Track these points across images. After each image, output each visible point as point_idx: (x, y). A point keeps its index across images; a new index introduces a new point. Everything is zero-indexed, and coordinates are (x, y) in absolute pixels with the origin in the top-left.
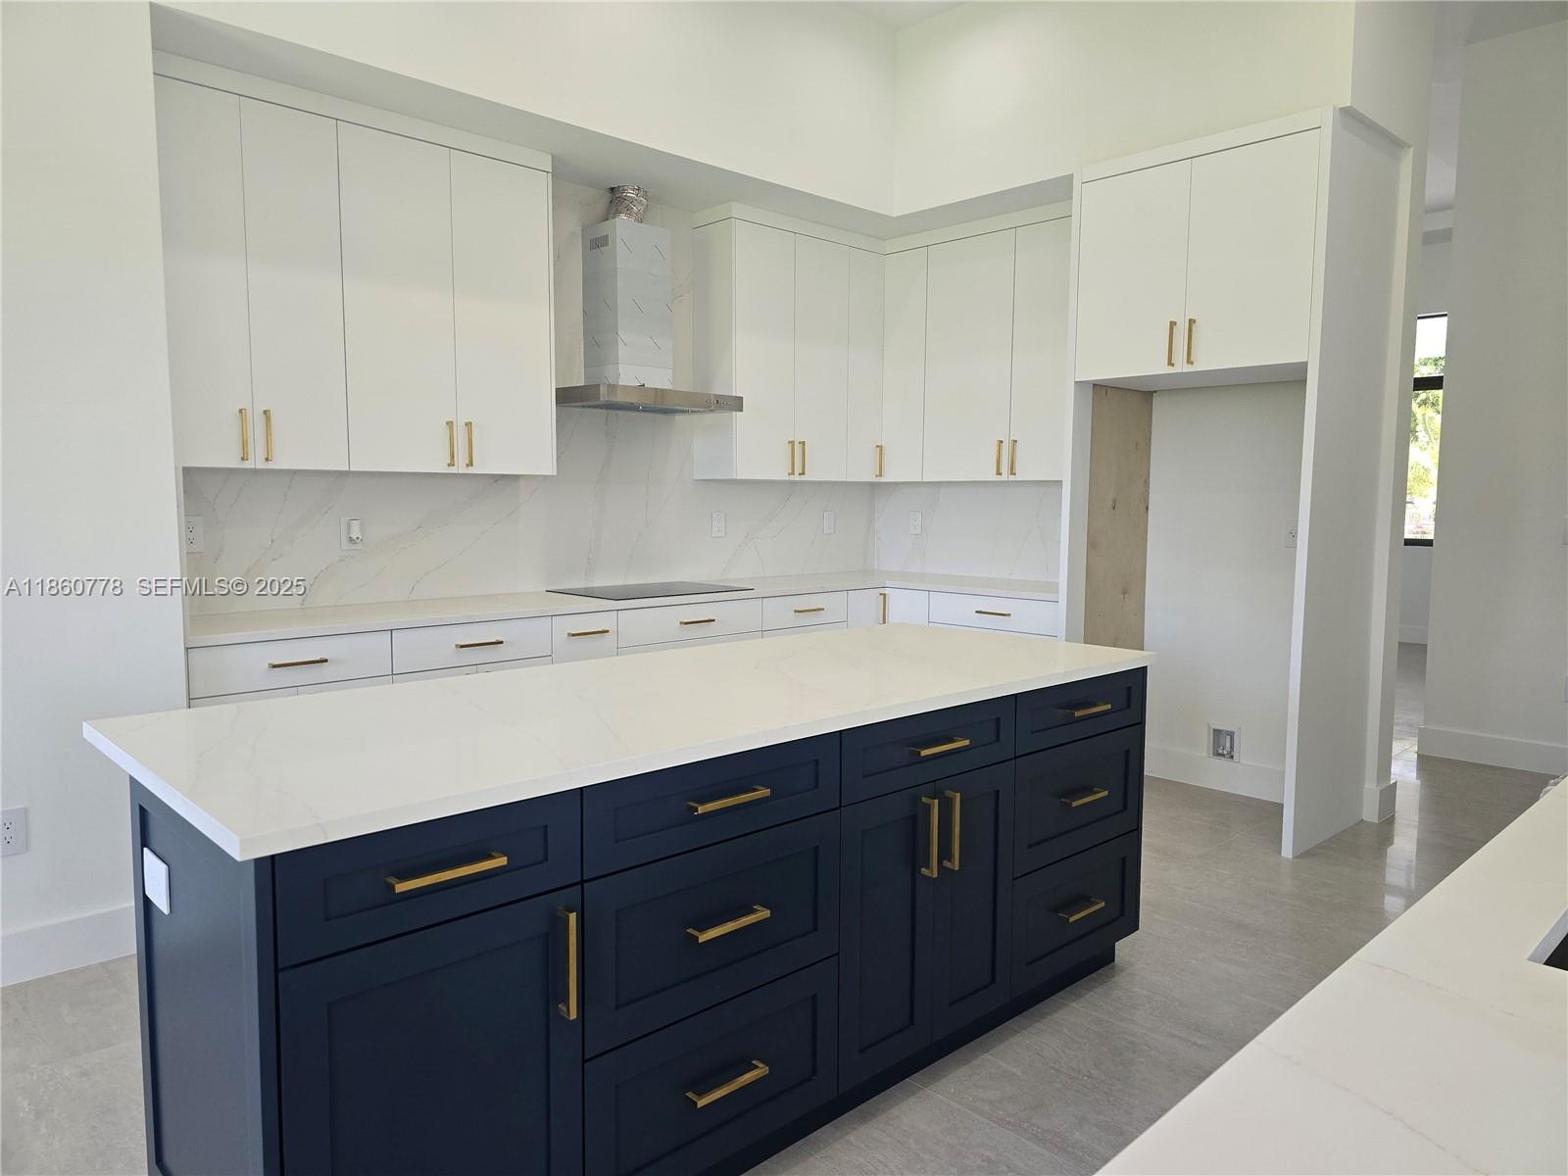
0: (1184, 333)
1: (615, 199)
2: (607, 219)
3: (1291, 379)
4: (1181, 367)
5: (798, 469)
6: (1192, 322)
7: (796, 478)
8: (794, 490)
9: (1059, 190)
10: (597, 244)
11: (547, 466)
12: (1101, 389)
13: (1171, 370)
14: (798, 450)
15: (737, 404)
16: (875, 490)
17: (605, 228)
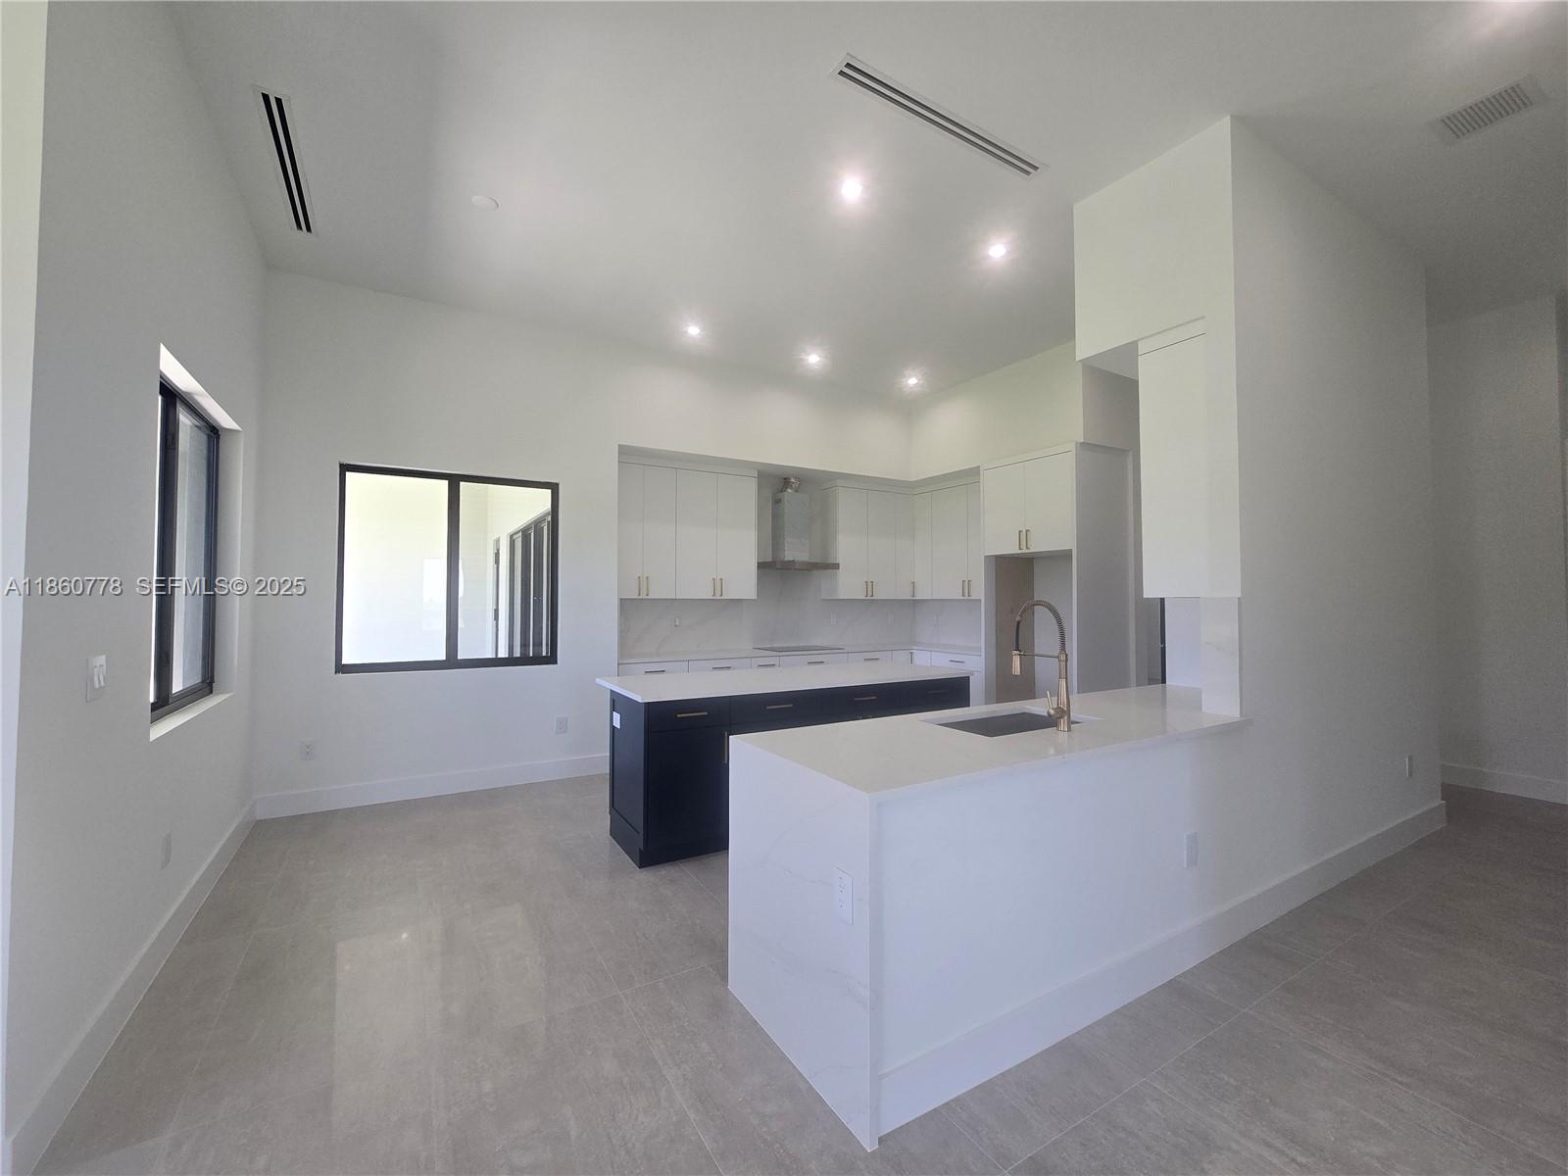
0: (1024, 536)
1: (786, 482)
2: (782, 491)
3: (1066, 555)
4: (1025, 551)
5: (870, 593)
6: (1027, 531)
7: (869, 597)
8: (870, 605)
9: (974, 473)
10: (777, 502)
11: (754, 596)
12: (998, 557)
13: (1020, 552)
14: (869, 586)
15: (836, 566)
16: (914, 604)
17: (780, 495)
